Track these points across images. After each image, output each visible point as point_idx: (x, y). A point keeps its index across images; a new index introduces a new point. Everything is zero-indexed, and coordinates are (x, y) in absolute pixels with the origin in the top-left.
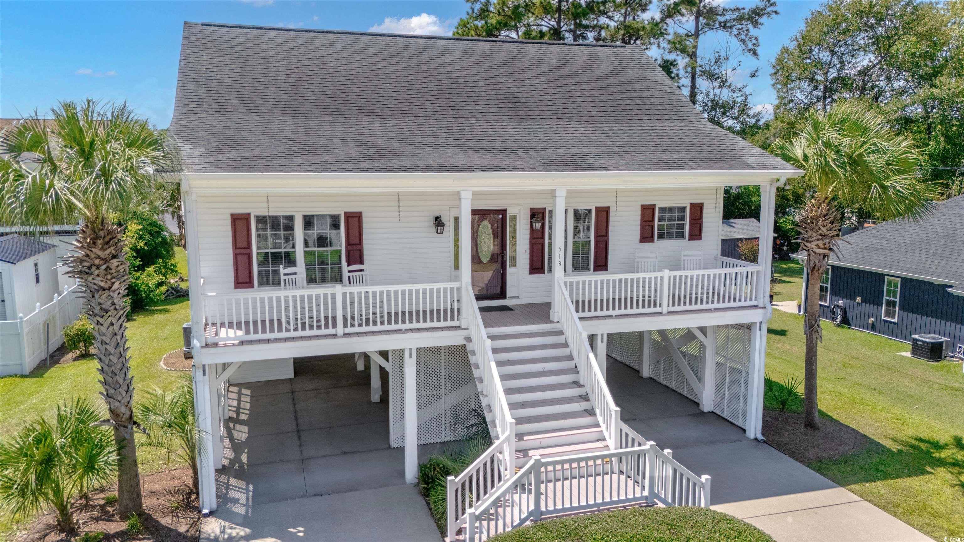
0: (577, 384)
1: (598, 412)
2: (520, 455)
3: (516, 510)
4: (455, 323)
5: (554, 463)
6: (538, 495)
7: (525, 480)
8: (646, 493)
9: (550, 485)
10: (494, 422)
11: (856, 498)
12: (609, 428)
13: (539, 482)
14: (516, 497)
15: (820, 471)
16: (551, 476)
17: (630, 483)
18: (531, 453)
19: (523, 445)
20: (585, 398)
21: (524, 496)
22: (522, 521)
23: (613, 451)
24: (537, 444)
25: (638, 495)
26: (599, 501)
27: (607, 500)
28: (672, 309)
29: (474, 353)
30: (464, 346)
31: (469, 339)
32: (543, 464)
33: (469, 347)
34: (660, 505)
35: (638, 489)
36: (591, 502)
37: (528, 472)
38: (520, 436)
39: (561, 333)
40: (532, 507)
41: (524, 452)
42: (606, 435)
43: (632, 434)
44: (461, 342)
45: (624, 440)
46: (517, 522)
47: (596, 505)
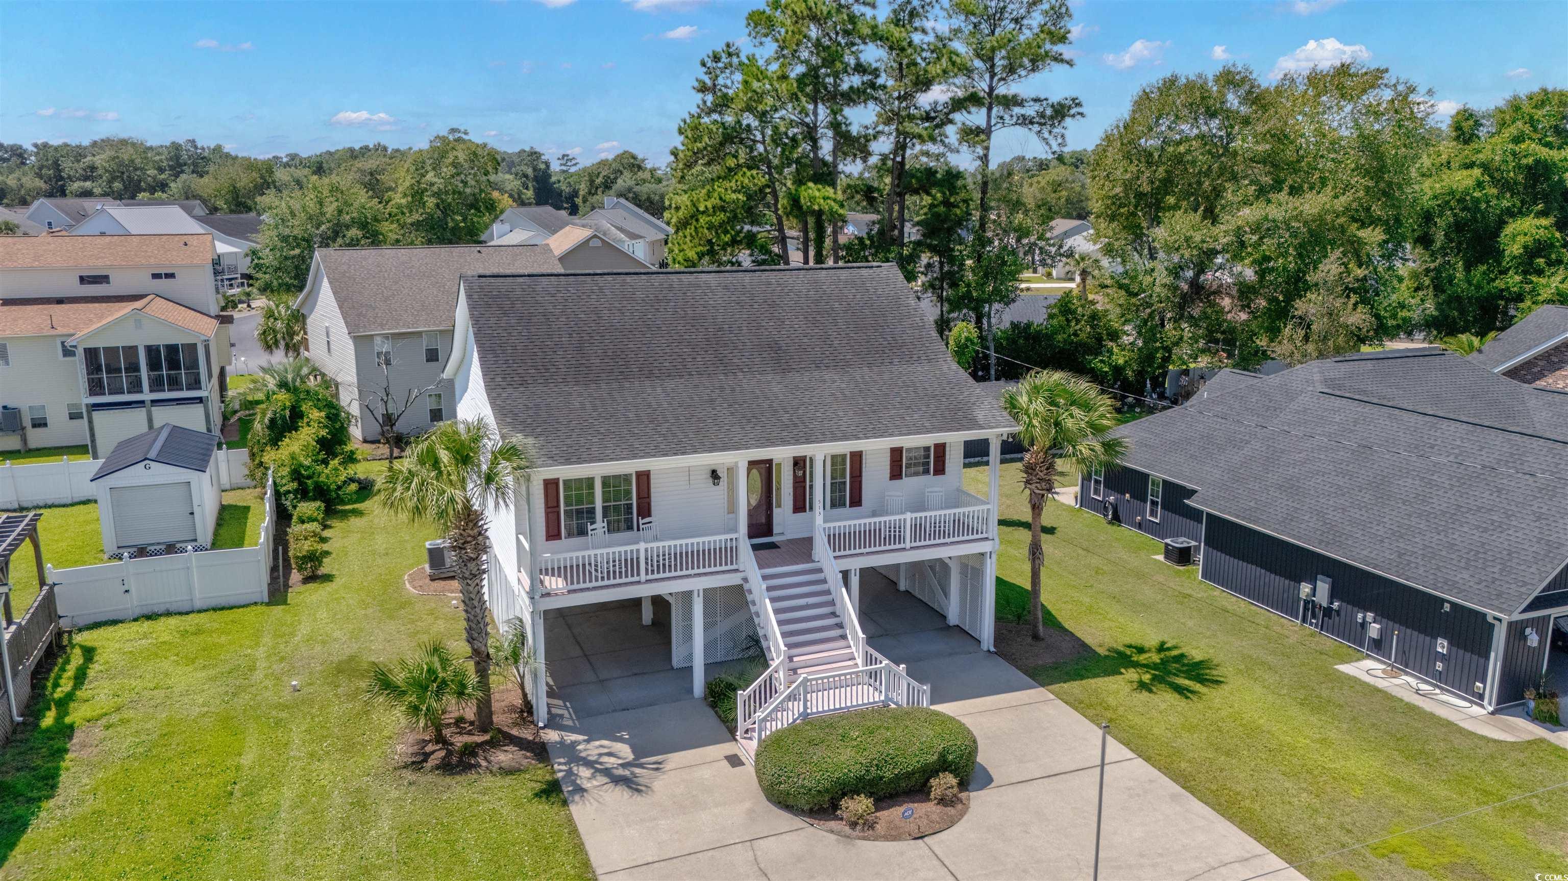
0: (834, 614)
1: (849, 637)
2: (791, 673)
3: (790, 713)
4: (734, 567)
5: (816, 679)
6: (805, 701)
7: (796, 692)
8: (882, 698)
9: (814, 695)
10: (769, 648)
11: (1052, 697)
12: (857, 651)
13: (806, 693)
14: (790, 704)
15: (1032, 676)
16: (815, 688)
17: (871, 689)
18: (799, 671)
19: (792, 665)
20: (840, 626)
21: (796, 703)
22: (794, 721)
23: (861, 668)
24: (803, 664)
25: (877, 699)
26: (849, 704)
27: (855, 703)
28: (914, 544)
29: (750, 592)
30: (741, 586)
31: (746, 580)
32: (808, 680)
33: (746, 587)
34: (893, 706)
35: (877, 694)
36: (843, 705)
37: (799, 686)
38: (791, 659)
39: (820, 570)
40: (801, 710)
41: (794, 671)
42: (856, 655)
43: (876, 654)
44: (739, 582)
45: (869, 660)
46: (791, 721)
47: (847, 707)
